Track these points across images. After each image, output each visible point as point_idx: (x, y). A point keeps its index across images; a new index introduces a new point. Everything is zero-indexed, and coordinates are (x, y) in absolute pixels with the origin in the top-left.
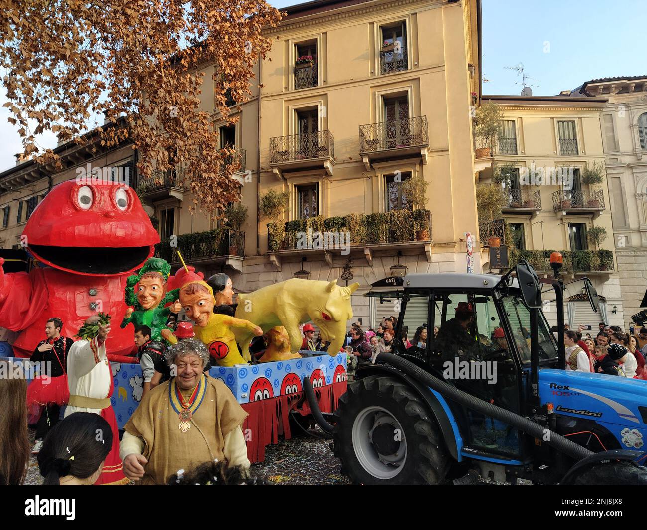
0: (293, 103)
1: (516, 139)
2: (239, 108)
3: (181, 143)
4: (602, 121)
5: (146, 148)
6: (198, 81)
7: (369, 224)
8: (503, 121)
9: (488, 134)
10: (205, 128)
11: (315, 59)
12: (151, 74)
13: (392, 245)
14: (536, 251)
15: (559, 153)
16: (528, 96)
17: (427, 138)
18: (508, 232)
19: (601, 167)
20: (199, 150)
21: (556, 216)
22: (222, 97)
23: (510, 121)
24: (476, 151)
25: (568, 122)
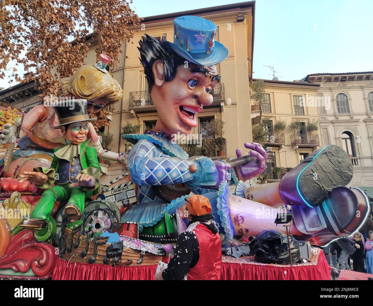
1: (270, 104)
7: (189, 145)
8: (264, 94)
9: (258, 98)
14: (283, 168)
15: (294, 113)
16: (276, 81)
19: (317, 122)
21: (293, 148)
23: (268, 94)
24: (252, 106)
25: (298, 96)
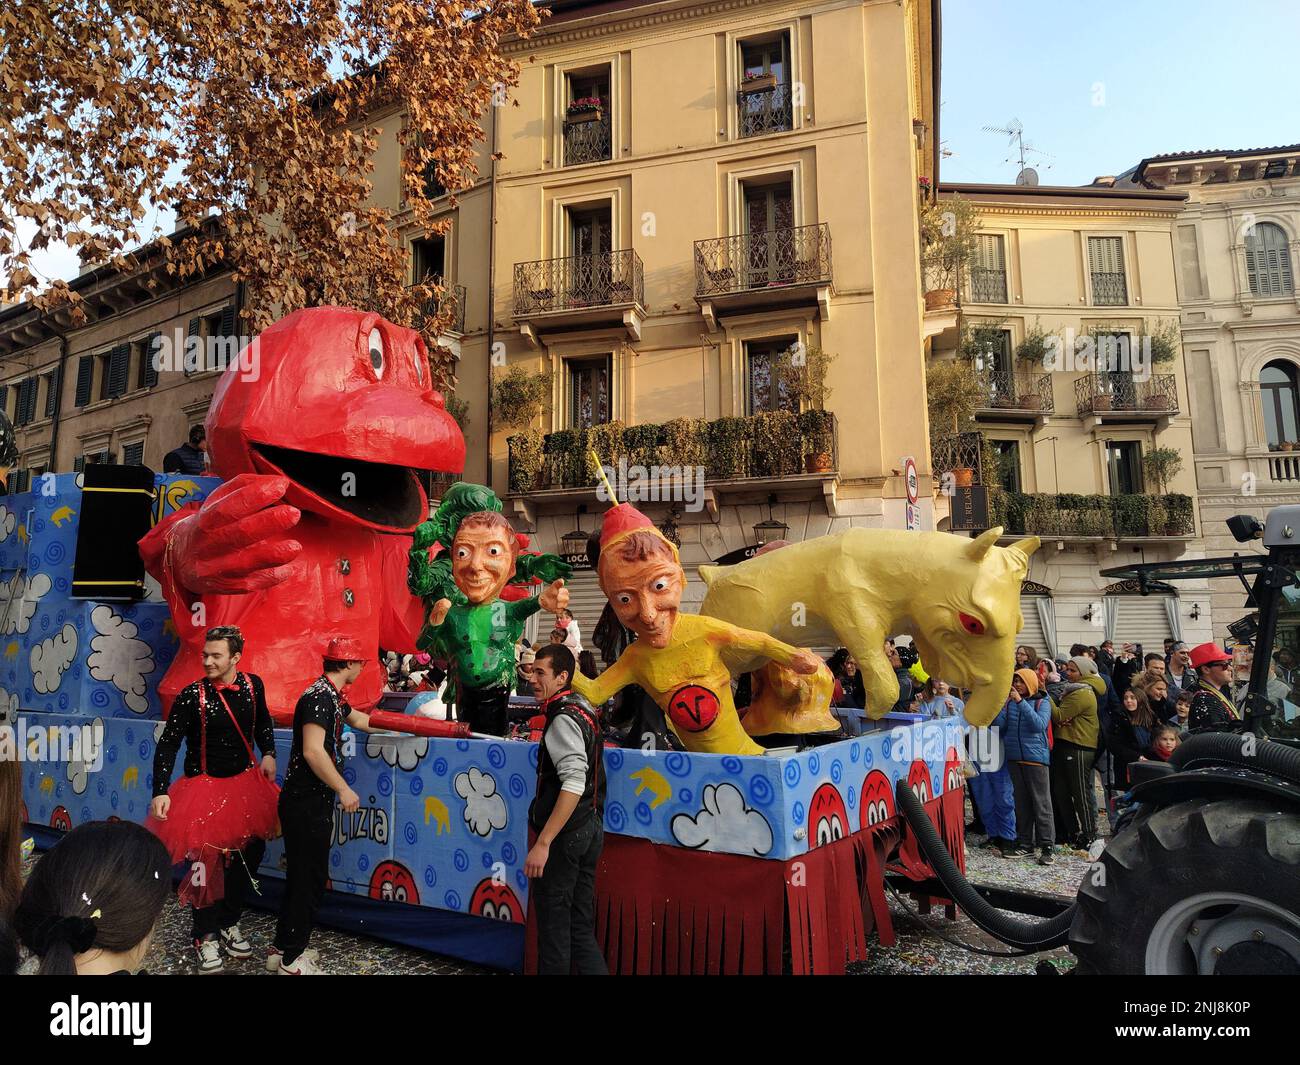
0: (562, 193)
1: (1004, 272)
2: (453, 202)
3: (332, 271)
4: (1176, 239)
5: (259, 279)
6: (368, 144)
7: (713, 439)
8: (981, 235)
9: (952, 261)
10: (383, 240)
11: (606, 104)
12: (270, 129)
13: (757, 481)
14: (1043, 495)
15: (1090, 300)
16: (1031, 187)
17: (830, 268)
18: (988, 458)
19: (1173, 330)
20: (370, 285)
21: (1083, 427)
22: (416, 180)
23: (995, 235)
24: (927, 295)
25: (1108, 238)
